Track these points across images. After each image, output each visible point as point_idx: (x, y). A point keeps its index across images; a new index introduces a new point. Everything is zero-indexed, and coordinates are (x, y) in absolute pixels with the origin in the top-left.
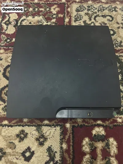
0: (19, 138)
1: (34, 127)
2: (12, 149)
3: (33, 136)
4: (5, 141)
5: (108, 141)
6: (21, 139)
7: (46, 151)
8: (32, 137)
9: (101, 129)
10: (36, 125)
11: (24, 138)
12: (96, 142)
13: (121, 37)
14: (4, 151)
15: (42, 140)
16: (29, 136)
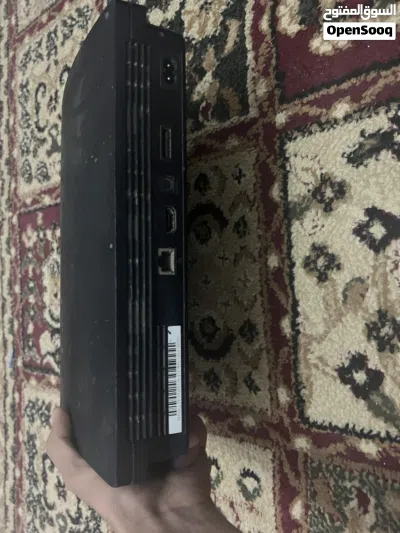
2: (367, 290)
3: (320, 223)
6: (333, 262)
8: (323, 226)
9: (281, 9)
11: (327, 255)
12: (319, 11)
14: (375, 319)
16: (319, 239)
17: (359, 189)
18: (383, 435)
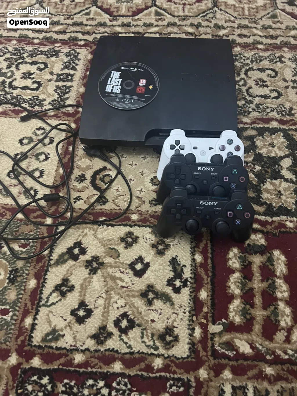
0: (124, 243)
1: (148, 228)
2: (114, 259)
3: (148, 242)
4: (102, 246)
5: (272, 254)
6: (128, 245)
7: (169, 263)
8: (146, 243)
9: (259, 236)
10: (152, 226)
11: (132, 243)
12: (251, 254)
13: (290, 101)
14: (100, 261)
15: (161, 247)
16: (140, 240)
17: (159, 261)
18: (51, 258)
